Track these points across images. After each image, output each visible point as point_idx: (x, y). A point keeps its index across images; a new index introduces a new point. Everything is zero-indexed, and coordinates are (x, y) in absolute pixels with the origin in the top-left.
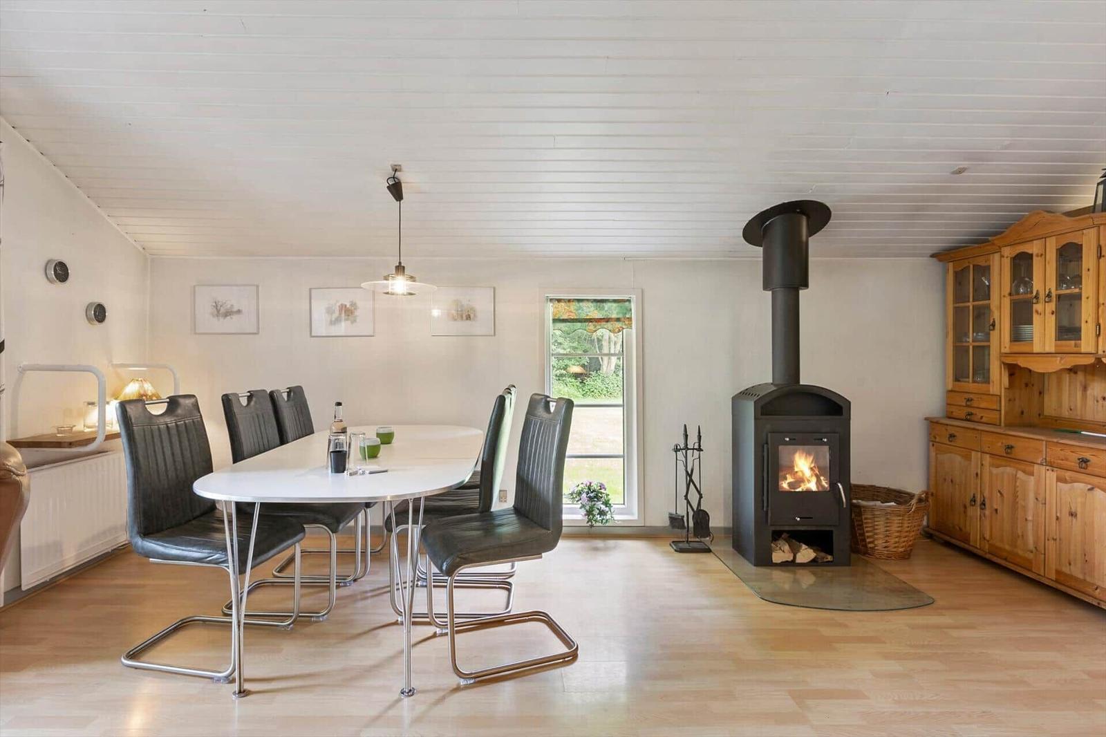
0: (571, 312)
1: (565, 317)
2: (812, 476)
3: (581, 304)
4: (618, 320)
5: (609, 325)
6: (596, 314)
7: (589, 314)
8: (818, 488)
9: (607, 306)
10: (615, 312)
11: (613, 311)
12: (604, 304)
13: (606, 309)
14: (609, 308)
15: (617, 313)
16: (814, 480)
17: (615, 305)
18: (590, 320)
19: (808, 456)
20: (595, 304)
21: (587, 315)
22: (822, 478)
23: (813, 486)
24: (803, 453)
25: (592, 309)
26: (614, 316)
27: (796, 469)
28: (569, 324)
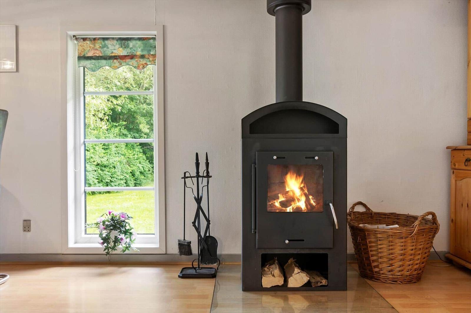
0: (97, 49)
1: (90, 54)
2: (301, 195)
3: (106, 42)
4: (143, 57)
5: (134, 62)
6: (122, 52)
7: (114, 51)
8: (306, 206)
9: (131, 44)
10: (140, 50)
11: (138, 48)
12: (129, 42)
13: (131, 46)
14: (134, 46)
15: (142, 51)
16: (303, 199)
17: (139, 43)
18: (115, 58)
19: (298, 177)
20: (119, 42)
21: (112, 53)
22: (311, 197)
23: (302, 204)
24: (293, 175)
25: (118, 46)
26: (139, 53)
27: (287, 189)
28: (93, 61)
